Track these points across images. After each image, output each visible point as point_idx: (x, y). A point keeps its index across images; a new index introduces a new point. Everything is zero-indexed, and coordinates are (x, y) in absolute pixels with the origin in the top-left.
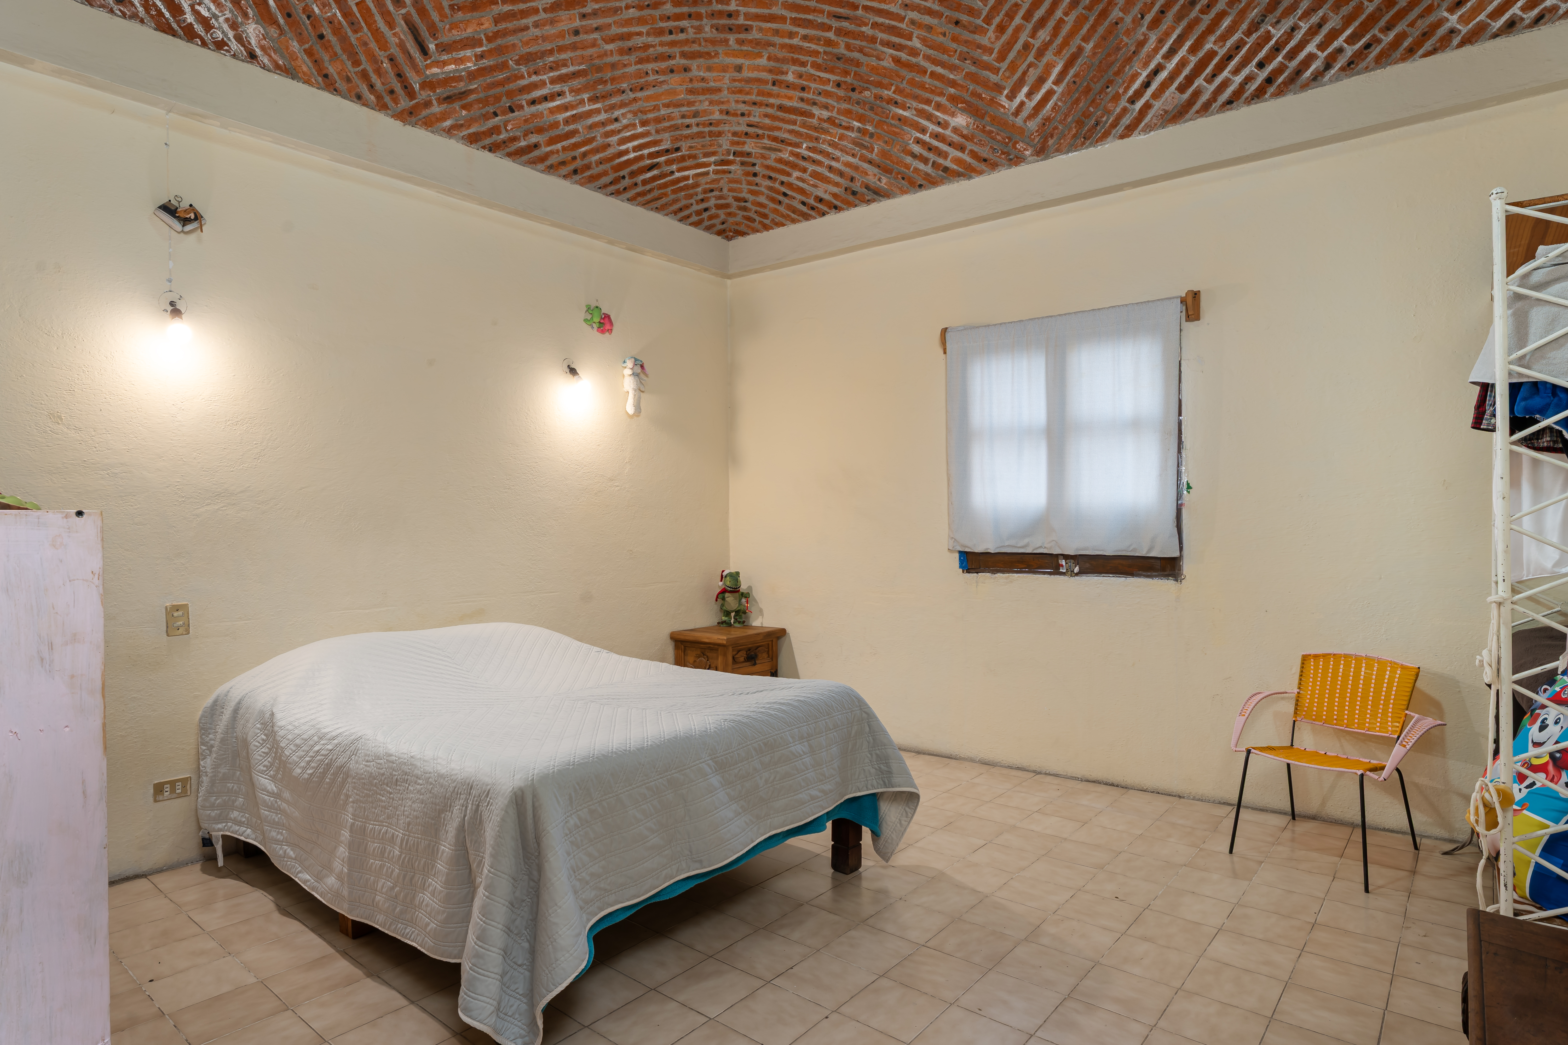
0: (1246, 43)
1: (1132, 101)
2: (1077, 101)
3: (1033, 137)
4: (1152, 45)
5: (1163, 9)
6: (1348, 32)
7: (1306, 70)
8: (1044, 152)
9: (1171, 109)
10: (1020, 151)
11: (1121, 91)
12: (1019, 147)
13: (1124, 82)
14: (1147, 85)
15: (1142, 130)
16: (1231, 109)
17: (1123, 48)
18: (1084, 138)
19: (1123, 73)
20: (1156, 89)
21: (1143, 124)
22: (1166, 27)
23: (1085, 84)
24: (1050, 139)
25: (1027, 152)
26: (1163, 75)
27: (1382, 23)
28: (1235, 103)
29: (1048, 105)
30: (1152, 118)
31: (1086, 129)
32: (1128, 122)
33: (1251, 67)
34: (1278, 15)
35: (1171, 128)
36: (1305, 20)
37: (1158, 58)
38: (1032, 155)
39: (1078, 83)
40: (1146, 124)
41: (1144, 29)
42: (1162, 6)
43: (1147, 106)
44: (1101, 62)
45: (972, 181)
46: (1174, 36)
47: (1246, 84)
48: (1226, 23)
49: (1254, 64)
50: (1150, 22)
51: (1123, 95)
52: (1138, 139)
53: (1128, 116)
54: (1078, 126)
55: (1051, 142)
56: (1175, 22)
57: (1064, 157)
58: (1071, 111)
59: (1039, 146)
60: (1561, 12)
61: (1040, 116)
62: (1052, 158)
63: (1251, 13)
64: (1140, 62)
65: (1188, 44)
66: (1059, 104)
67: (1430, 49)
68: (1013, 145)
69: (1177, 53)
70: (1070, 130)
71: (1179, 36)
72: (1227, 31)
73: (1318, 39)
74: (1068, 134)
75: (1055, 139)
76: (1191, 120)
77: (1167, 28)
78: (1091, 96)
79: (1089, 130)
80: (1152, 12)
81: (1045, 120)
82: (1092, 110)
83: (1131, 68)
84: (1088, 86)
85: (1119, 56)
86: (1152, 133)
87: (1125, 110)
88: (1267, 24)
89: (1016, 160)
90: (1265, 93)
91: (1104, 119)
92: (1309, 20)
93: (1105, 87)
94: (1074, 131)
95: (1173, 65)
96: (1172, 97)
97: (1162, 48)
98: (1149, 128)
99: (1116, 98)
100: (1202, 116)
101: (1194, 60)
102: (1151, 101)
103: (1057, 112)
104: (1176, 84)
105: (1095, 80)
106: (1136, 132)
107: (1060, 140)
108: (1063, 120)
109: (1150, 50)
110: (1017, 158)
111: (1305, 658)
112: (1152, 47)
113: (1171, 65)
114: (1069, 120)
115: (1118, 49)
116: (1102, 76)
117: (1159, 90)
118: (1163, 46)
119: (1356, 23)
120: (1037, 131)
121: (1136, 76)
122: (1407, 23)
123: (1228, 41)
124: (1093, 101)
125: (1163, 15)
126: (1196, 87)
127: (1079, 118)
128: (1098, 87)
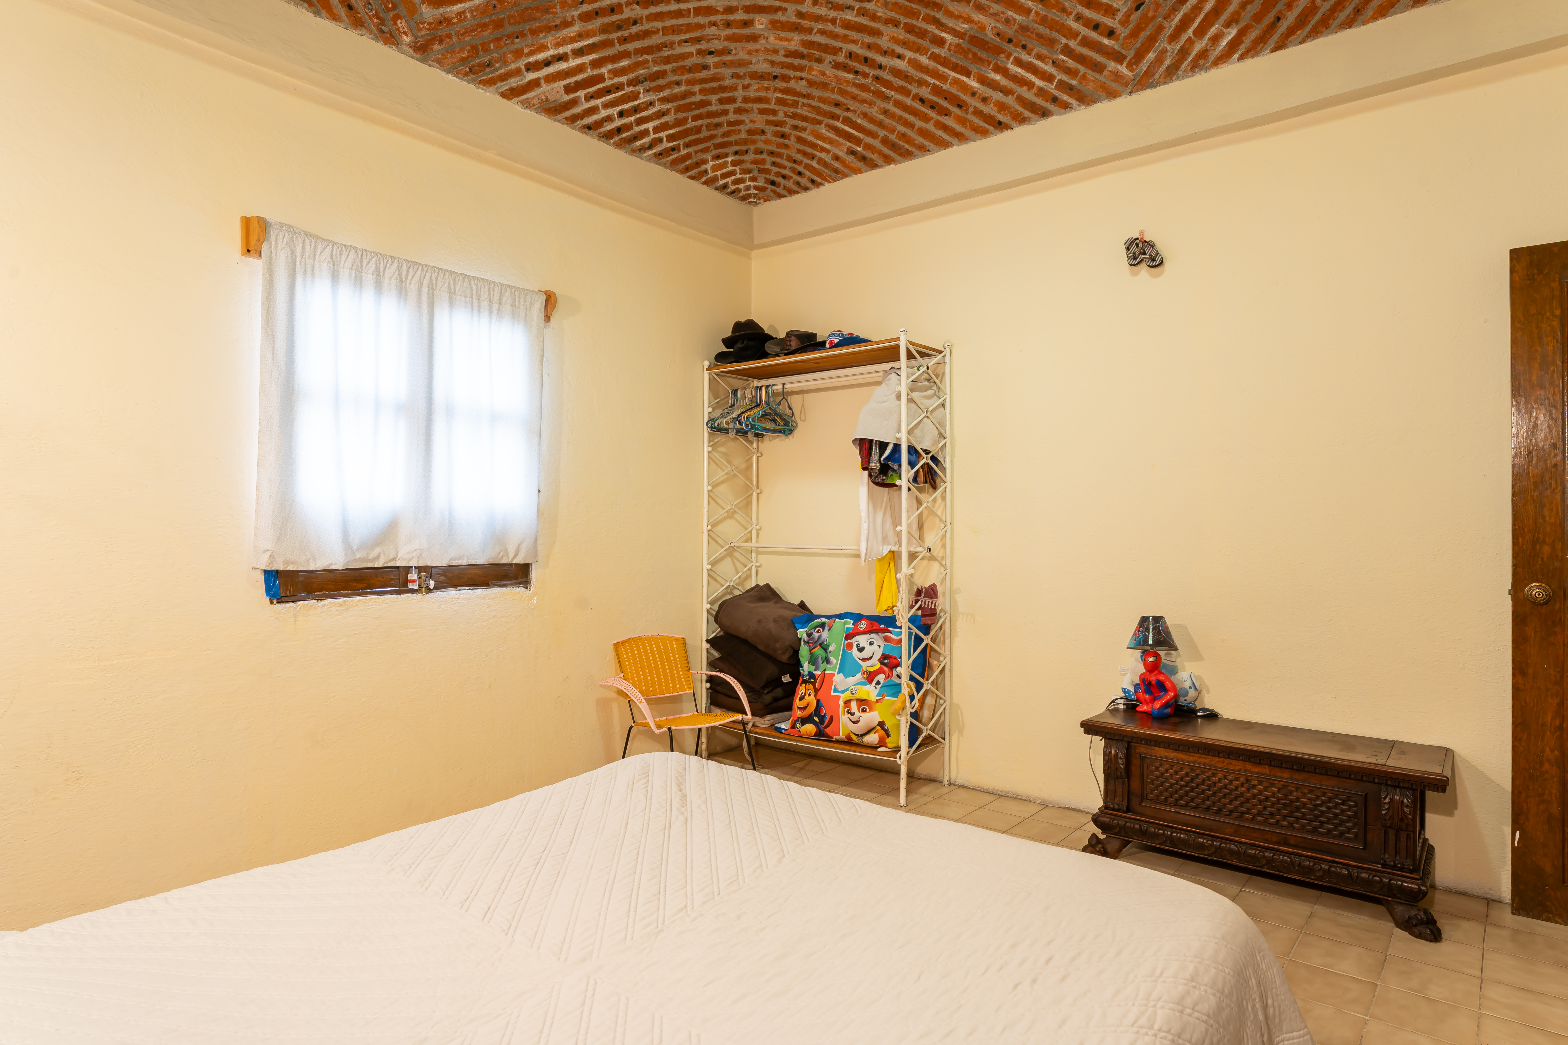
0: (623, 89)
1: (529, 68)
2: (484, 26)
3: (421, 26)
4: (572, 33)
5: (599, 12)
6: (671, 131)
7: (640, 140)
8: (424, 52)
9: (551, 101)
10: (398, 29)
11: (526, 51)
12: (400, 25)
13: (533, 45)
14: (547, 63)
15: (522, 102)
16: (587, 134)
17: (551, 14)
18: (470, 69)
19: (537, 36)
20: (552, 74)
21: (524, 97)
22: (591, 27)
23: (501, 17)
24: (437, 42)
25: (405, 38)
26: (562, 66)
27: (687, 140)
28: (592, 131)
29: (456, 6)
30: (534, 97)
31: (477, 61)
32: (514, 85)
33: (614, 111)
34: (651, 86)
35: (544, 118)
36: (660, 103)
37: (567, 49)
38: (409, 45)
39: (498, 10)
40: (527, 99)
41: (576, 13)
42: (600, 8)
43: (536, 83)
44: (526, 9)
45: (318, 19)
46: (590, 41)
47: (606, 121)
48: (624, 63)
49: (618, 109)
50: (584, 12)
51: (525, 56)
52: (513, 107)
53: (517, 79)
54: (471, 53)
55: (436, 47)
56: (599, 29)
57: (444, 74)
58: (473, 31)
59: (422, 41)
60: (741, 195)
61: (441, 10)
62: (430, 65)
63: (641, 70)
64: (555, 39)
65: (594, 56)
66: (468, 15)
67: (693, 175)
68: (394, 16)
69: (583, 56)
70: (462, 50)
71: (593, 44)
72: (621, 70)
73: (656, 123)
74: (458, 53)
75: (442, 47)
76: (559, 121)
77: (591, 30)
78: (499, 33)
79: (479, 65)
80: (590, 5)
81: (445, 18)
82: (492, 48)
83: (545, 37)
84: (502, 21)
85: (543, 17)
86: (528, 111)
87: (518, 72)
88: (642, 86)
89: (390, 38)
90: (612, 138)
91: (497, 65)
92: (662, 105)
93: (515, 35)
94: (465, 54)
95: (574, 64)
96: (555, 91)
97: (577, 42)
98: (527, 104)
99: (519, 54)
100: (567, 124)
101: (590, 72)
102: (542, 81)
103: (460, 21)
104: (566, 82)
105: (512, 21)
106: (516, 100)
107: (448, 53)
108: (461, 34)
109: (569, 35)
110: (391, 35)
111: (616, 646)
112: (572, 35)
113: (574, 62)
114: (466, 39)
115: (547, 11)
116: (519, 23)
117: (553, 76)
118: (579, 41)
119: (678, 129)
120: (429, 24)
121: (543, 48)
122: (695, 150)
123: (616, 78)
124: (498, 39)
125: (595, 16)
126: (577, 97)
127: (476, 44)
128: (509, 29)
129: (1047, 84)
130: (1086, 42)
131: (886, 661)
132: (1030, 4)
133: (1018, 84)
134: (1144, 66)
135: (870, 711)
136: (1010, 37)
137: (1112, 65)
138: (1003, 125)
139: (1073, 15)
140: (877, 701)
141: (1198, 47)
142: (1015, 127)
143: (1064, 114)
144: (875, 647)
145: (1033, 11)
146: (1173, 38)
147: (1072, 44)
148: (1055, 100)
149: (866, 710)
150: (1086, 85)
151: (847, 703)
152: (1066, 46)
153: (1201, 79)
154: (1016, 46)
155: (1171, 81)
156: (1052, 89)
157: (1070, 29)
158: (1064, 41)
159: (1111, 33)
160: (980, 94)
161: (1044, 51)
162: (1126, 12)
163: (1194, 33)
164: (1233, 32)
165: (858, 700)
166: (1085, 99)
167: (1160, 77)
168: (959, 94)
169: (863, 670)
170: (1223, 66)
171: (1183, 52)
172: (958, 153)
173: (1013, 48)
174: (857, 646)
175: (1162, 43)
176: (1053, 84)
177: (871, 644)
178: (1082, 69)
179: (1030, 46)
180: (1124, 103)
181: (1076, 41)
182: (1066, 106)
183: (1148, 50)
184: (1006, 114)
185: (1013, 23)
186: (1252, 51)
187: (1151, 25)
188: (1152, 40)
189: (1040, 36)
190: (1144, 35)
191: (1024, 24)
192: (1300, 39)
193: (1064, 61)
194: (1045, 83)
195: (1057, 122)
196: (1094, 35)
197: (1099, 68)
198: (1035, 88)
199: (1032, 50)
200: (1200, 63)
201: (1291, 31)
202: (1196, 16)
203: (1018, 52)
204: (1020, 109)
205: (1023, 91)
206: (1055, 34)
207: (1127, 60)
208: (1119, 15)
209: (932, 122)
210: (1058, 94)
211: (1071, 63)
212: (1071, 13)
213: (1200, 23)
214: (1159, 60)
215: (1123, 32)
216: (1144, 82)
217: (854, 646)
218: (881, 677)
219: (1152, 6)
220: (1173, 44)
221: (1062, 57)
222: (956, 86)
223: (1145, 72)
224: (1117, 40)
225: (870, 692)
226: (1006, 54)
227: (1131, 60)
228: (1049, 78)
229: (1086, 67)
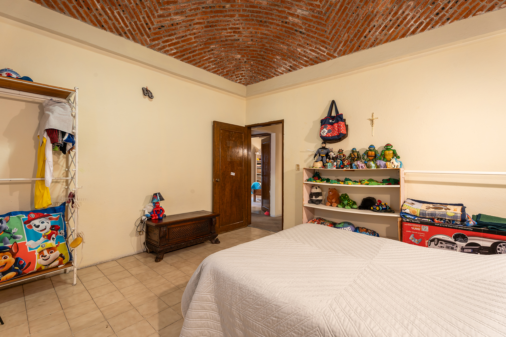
129: (125, 27)
130: (142, 25)
131: (54, 228)
132: (132, 2)
133: (115, 20)
134: (154, 43)
135: (55, 252)
136: (120, 4)
137: (146, 37)
138: (104, 28)
139: (143, 16)
140: (57, 246)
141: (167, 48)
142: (108, 31)
143: (127, 39)
144: (45, 224)
145: (132, 4)
146: (164, 42)
147: (138, 22)
148: (125, 33)
149: (53, 252)
150: (137, 36)
151: (41, 252)
152: (136, 22)
153: (165, 56)
154: (121, 8)
155: (158, 51)
156: (126, 29)
157: (140, 19)
158: (136, 20)
159: (149, 29)
160: (100, 12)
161: (129, 17)
162: (156, 27)
163: (168, 45)
164: (175, 51)
165: (47, 249)
166: (134, 40)
167: (156, 49)
168: (91, 5)
169: (43, 235)
170: (171, 56)
171: (164, 47)
172: (78, 23)
173: (119, 8)
174: (34, 225)
175: (160, 41)
176: (127, 28)
177: (42, 223)
178: (137, 31)
179: (125, 12)
180: (145, 48)
181: (140, 23)
182: (128, 38)
183: (156, 40)
184: (107, 25)
185: (124, 2)
186: (177, 58)
187: (160, 35)
188: (158, 39)
189: (130, 12)
190: (157, 36)
191: (127, 5)
192: (186, 62)
193: (133, 25)
194: (124, 26)
195: (123, 40)
196: (145, 25)
197: (142, 35)
198: (120, 25)
199: (125, 14)
200: (166, 52)
201: (185, 59)
202: (170, 41)
203: (120, 10)
204: (112, 27)
205: (116, 23)
206: (134, 16)
207: (150, 38)
208: (154, 26)
209: (73, 5)
210: (127, 32)
211: (135, 27)
212: (142, 15)
213: (170, 44)
214: (158, 44)
215: (153, 31)
216: (152, 47)
217: (33, 226)
218: (54, 236)
219: (162, 31)
220: (163, 43)
221: (133, 23)
222: (91, 1)
223: (153, 45)
224: (150, 31)
225: (52, 243)
226: (116, 8)
227: (151, 39)
228: (127, 26)
229: (139, 32)
